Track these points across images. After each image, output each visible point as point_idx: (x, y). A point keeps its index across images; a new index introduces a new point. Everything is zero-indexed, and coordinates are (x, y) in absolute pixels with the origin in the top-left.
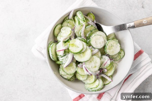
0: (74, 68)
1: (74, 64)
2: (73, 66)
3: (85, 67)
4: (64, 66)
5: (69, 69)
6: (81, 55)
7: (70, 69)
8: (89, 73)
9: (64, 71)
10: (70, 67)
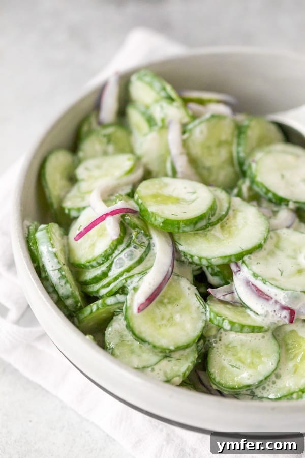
0: (194, 309)
1: (187, 290)
2: (183, 302)
3: (248, 283)
4: (132, 299)
5: (164, 322)
6: (213, 232)
7: (171, 318)
8: (276, 302)
9: (137, 332)
10: (169, 307)
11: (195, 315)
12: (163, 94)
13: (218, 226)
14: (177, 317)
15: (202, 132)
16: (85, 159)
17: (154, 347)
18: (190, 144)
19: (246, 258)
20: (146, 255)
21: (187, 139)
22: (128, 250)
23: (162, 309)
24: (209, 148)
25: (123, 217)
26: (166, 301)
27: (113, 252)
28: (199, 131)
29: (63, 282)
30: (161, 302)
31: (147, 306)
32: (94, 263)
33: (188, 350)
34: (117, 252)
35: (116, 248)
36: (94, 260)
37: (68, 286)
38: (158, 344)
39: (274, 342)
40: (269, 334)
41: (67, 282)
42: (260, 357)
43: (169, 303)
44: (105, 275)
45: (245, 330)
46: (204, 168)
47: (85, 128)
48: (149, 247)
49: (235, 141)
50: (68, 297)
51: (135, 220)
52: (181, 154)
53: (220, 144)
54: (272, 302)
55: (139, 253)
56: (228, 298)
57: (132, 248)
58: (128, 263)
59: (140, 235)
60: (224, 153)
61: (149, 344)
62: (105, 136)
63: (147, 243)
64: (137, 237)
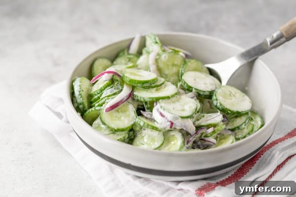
0: (131, 116)
2: (127, 113)
3: (158, 110)
6: (151, 90)
7: (120, 118)
9: (103, 120)
10: (121, 113)
11: (131, 119)
12: (154, 41)
13: (155, 89)
14: (123, 118)
15: (165, 57)
16: (116, 64)
17: (108, 127)
18: (159, 61)
19: (160, 101)
20: (119, 93)
21: (158, 58)
22: (111, 89)
23: (117, 113)
24: (168, 65)
25: (113, 76)
26: (120, 111)
27: (105, 89)
28: (164, 57)
29: (80, 97)
30: (118, 111)
31: (110, 110)
32: (96, 93)
33: (123, 132)
34: (106, 89)
35: (106, 88)
36: (96, 91)
37: (81, 99)
38: (110, 126)
39: (163, 136)
40: (162, 133)
41: (81, 97)
42: (154, 142)
43: (121, 112)
44: (99, 98)
45: (149, 127)
46: (164, 74)
47: (121, 54)
48: (121, 90)
49: (182, 66)
50: (81, 104)
51: (118, 78)
52: (154, 64)
53: (174, 65)
54: (165, 118)
55: (115, 91)
56: (149, 116)
57: (113, 89)
58: (109, 94)
59: (118, 85)
60: (175, 70)
61: (107, 125)
62: (128, 58)
63: (121, 89)
64: (117, 85)
